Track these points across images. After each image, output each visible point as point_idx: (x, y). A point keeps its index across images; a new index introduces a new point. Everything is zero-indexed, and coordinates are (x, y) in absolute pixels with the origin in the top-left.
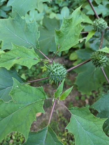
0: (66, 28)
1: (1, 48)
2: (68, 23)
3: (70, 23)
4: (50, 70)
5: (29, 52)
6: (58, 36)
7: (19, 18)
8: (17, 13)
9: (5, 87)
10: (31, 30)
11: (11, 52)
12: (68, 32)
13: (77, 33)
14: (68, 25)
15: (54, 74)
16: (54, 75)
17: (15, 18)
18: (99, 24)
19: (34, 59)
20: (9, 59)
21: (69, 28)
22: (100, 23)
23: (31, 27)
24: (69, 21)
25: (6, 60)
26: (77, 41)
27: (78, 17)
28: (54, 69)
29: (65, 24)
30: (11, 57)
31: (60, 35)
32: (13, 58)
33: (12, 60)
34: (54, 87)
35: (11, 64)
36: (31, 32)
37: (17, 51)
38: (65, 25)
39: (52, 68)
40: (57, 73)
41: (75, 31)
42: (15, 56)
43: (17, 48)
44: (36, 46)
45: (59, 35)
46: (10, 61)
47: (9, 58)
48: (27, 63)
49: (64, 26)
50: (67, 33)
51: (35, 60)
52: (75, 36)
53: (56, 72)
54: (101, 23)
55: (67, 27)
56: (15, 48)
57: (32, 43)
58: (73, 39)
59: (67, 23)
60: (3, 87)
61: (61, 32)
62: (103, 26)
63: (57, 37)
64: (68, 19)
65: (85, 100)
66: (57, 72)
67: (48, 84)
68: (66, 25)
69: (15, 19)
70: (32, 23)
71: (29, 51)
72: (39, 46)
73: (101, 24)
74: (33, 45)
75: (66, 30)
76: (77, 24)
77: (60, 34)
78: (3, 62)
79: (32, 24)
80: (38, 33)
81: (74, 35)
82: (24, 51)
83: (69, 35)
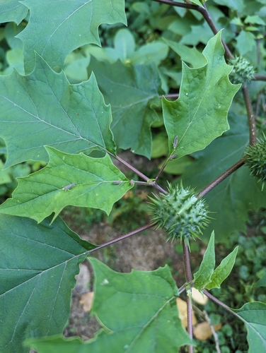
0: (191, 92)
1: (4, 161)
2: (197, 79)
3: (201, 78)
4: (169, 212)
5: (98, 165)
6: (172, 115)
7: (45, 73)
8: (40, 59)
9: (35, 272)
10: (85, 102)
11: (47, 172)
12: (197, 101)
13: (223, 103)
14: (196, 83)
15: (183, 221)
16: (183, 223)
17: (35, 73)
18: (238, 70)
19: (114, 184)
20: (41, 193)
21: (200, 93)
22: (240, 68)
23: (83, 94)
24: (201, 74)
25: (32, 196)
26: (224, 125)
27: (216, 61)
28: (180, 207)
29: (189, 82)
30: (46, 187)
31: (178, 112)
32: (53, 188)
33: (49, 195)
34: (119, 230)
35: (47, 206)
36: (85, 109)
37: (63, 167)
38: (188, 84)
39: (175, 205)
40: (190, 218)
41: (217, 99)
42: (58, 181)
43: (64, 158)
44: (106, 145)
45: (176, 113)
46: (45, 196)
47: (40, 188)
48: (98, 200)
49: (186, 89)
50: (195, 104)
51: (116, 186)
52: (217, 110)
53: (187, 216)
54: (243, 67)
55: (194, 89)
56: (57, 159)
57: (93, 138)
58: (212, 120)
59: (193, 80)
60: (28, 272)
61: (180, 105)
62: (248, 76)
63: (170, 117)
64: (198, 70)
65: (200, 251)
66: (190, 216)
67: (102, 224)
68: (193, 84)
69: (33, 76)
70: (87, 83)
71: (96, 163)
72: (115, 146)
73: (242, 70)
74: (98, 142)
75: (192, 97)
76: (217, 79)
77: (179, 110)
78: (23, 202)
79: (87, 86)
80: (106, 109)
81: (213, 110)
82: (84, 165)
83: (200, 109)
